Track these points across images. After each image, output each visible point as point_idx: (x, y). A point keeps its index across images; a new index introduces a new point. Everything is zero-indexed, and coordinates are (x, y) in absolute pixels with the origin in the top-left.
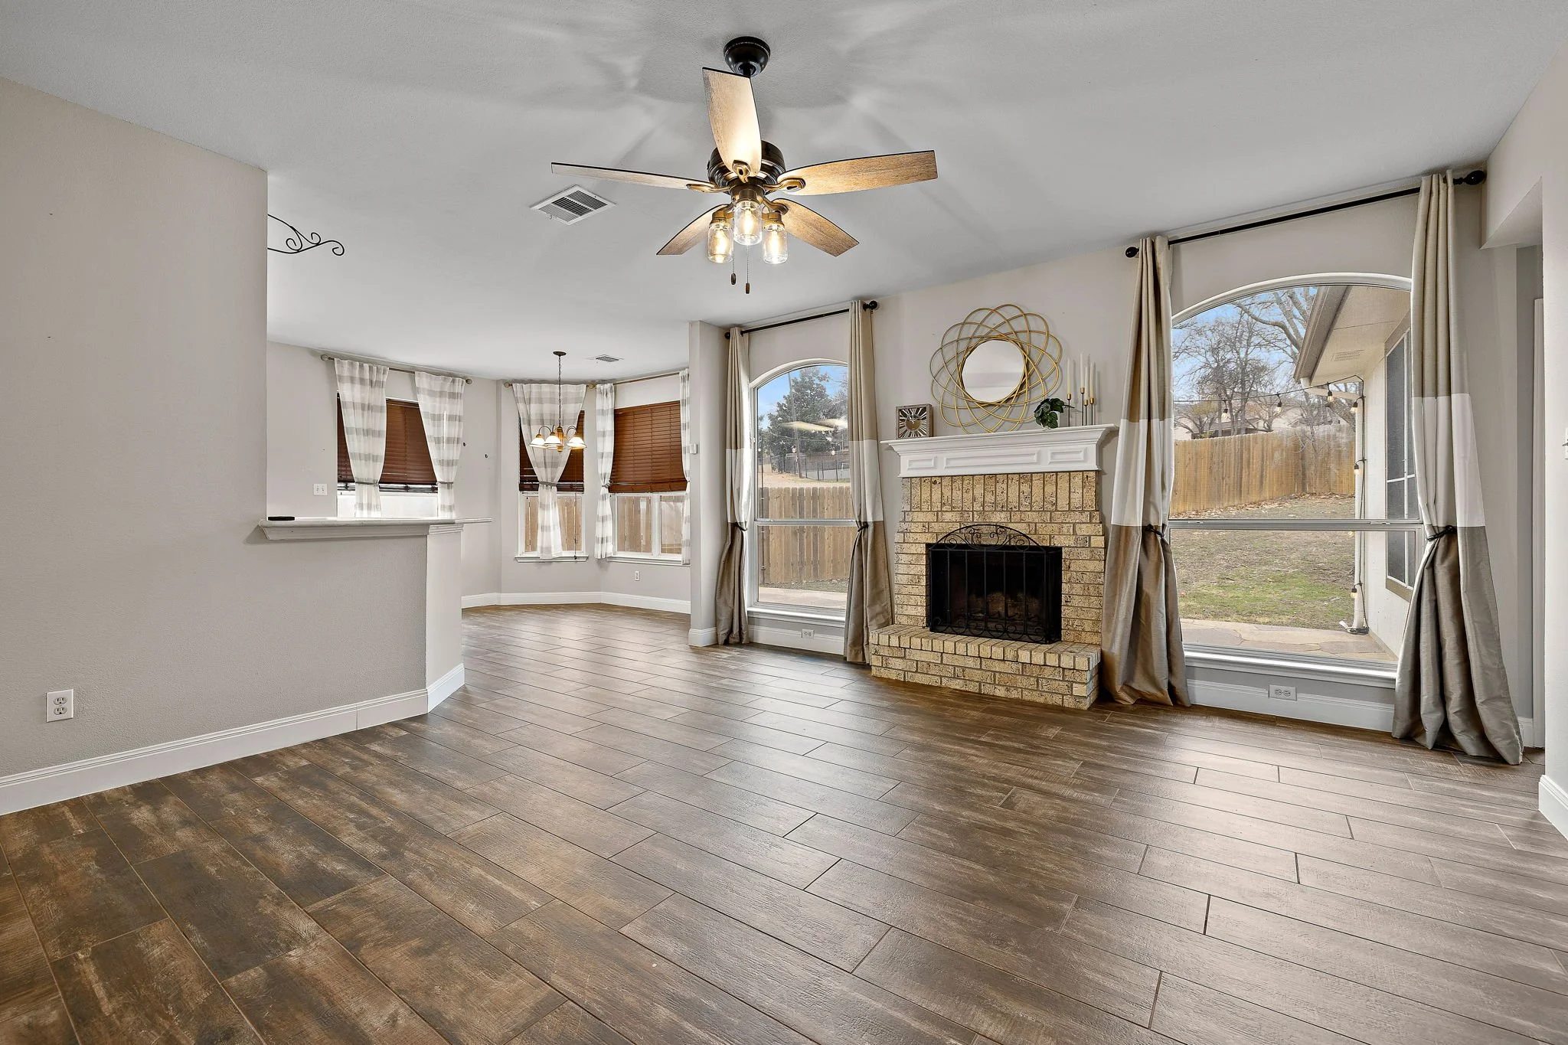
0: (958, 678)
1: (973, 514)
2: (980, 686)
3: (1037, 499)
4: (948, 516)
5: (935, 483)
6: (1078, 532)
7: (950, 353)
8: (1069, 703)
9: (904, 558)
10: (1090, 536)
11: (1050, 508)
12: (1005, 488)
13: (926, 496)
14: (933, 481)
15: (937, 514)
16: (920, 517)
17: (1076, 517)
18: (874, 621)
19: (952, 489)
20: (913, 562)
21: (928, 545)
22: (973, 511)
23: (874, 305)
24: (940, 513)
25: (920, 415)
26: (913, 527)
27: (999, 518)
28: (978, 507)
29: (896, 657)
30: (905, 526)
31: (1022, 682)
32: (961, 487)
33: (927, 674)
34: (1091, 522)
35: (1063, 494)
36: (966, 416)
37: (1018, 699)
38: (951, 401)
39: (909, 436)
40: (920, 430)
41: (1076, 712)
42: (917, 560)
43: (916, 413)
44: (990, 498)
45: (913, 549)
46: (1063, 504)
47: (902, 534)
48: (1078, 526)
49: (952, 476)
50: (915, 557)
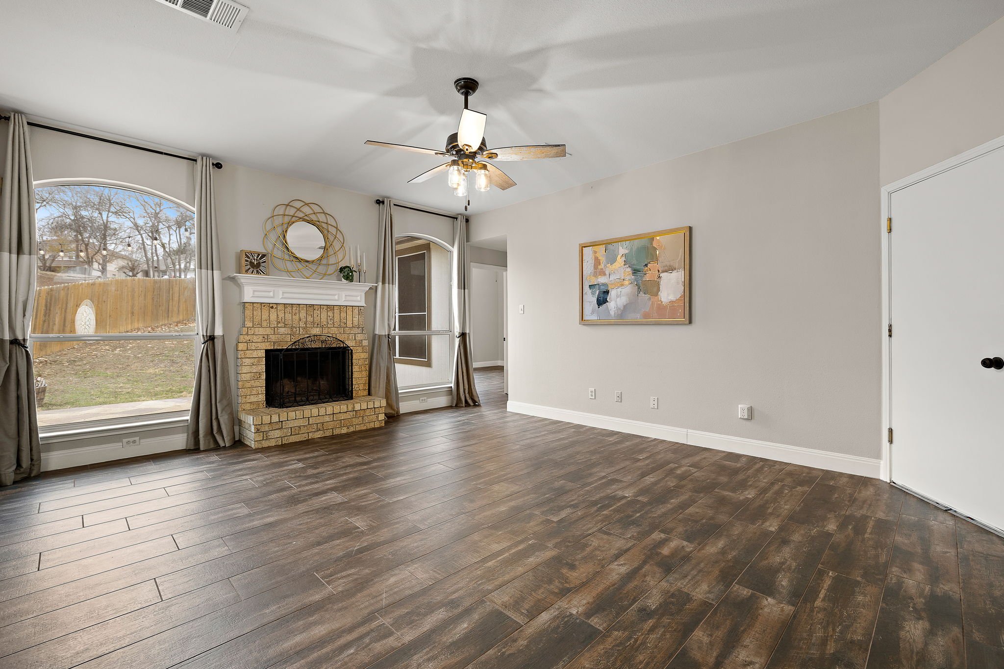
0: (320, 430)
1: (299, 329)
2: (333, 430)
3: (337, 320)
4: (282, 330)
5: (272, 307)
6: (357, 338)
7: (278, 221)
8: (377, 425)
9: (247, 361)
10: (362, 340)
11: (343, 325)
12: (319, 313)
13: (265, 317)
14: (271, 306)
15: (274, 329)
16: (261, 331)
17: (356, 331)
18: (224, 412)
19: (285, 313)
20: (255, 364)
21: (267, 351)
22: (299, 327)
23: (218, 166)
24: (276, 328)
25: (260, 259)
26: (255, 339)
27: (316, 331)
28: (302, 324)
29: (274, 430)
30: (248, 338)
31: (355, 421)
32: (291, 312)
33: (299, 434)
34: (362, 333)
35: (349, 318)
36: (290, 266)
37: (354, 431)
38: (278, 253)
39: (252, 273)
40: (260, 270)
41: (380, 428)
42: (258, 361)
43: (257, 257)
44: (310, 319)
45: (255, 354)
46: (349, 324)
47: (246, 344)
48: (357, 335)
49: (285, 304)
50: (256, 360)
